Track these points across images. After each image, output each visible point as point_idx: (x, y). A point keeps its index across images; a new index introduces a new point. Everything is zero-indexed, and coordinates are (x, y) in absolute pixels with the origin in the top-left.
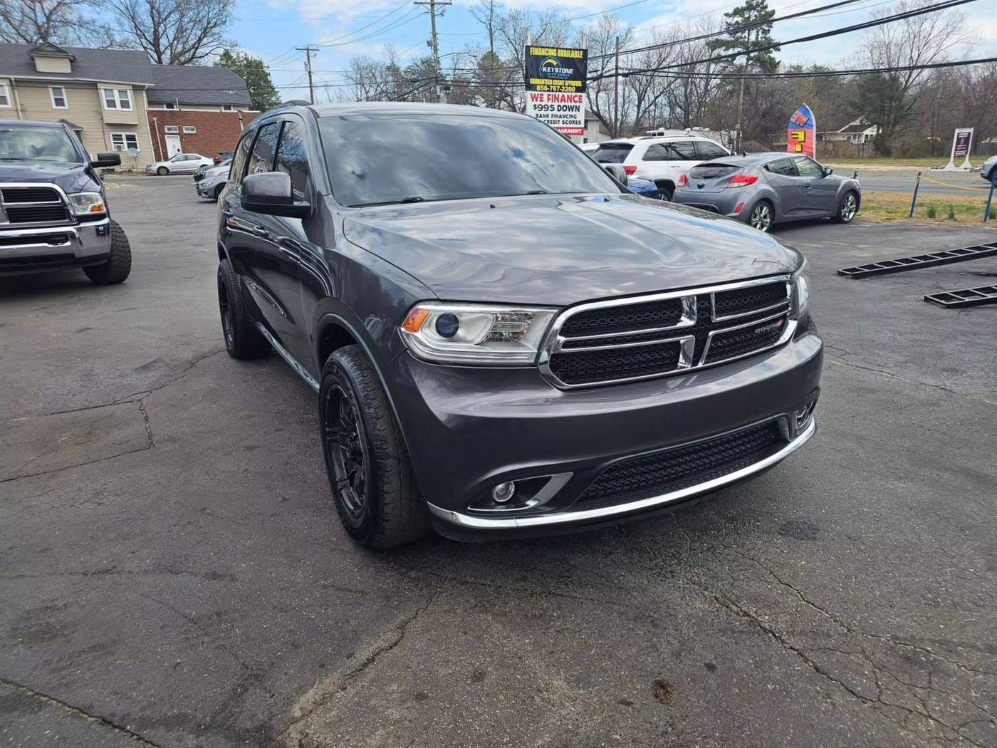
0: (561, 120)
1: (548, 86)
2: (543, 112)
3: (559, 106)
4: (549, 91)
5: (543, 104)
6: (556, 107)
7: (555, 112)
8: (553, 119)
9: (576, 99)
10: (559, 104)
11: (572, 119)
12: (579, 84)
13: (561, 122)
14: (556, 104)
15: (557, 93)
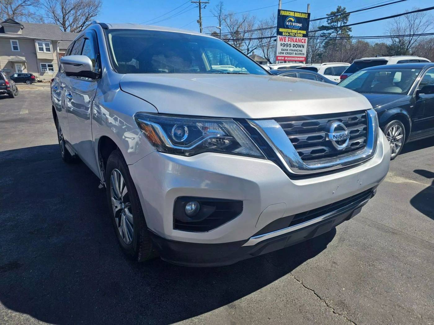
0: (294, 52)
1: (289, 33)
2: (285, 48)
3: (294, 44)
4: (289, 36)
5: (285, 43)
6: (292, 45)
7: (292, 48)
8: (290, 52)
9: (303, 41)
10: (294, 43)
11: (300, 52)
12: (304, 32)
13: (294, 54)
14: (292, 43)
15: (293, 37)
